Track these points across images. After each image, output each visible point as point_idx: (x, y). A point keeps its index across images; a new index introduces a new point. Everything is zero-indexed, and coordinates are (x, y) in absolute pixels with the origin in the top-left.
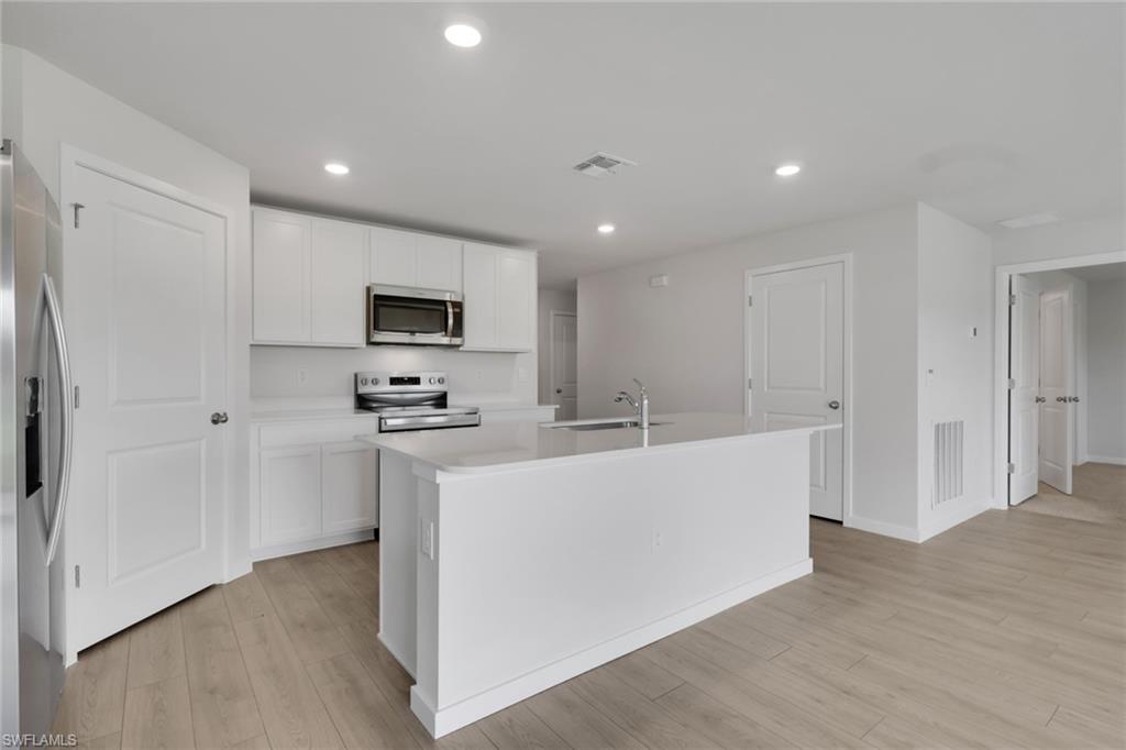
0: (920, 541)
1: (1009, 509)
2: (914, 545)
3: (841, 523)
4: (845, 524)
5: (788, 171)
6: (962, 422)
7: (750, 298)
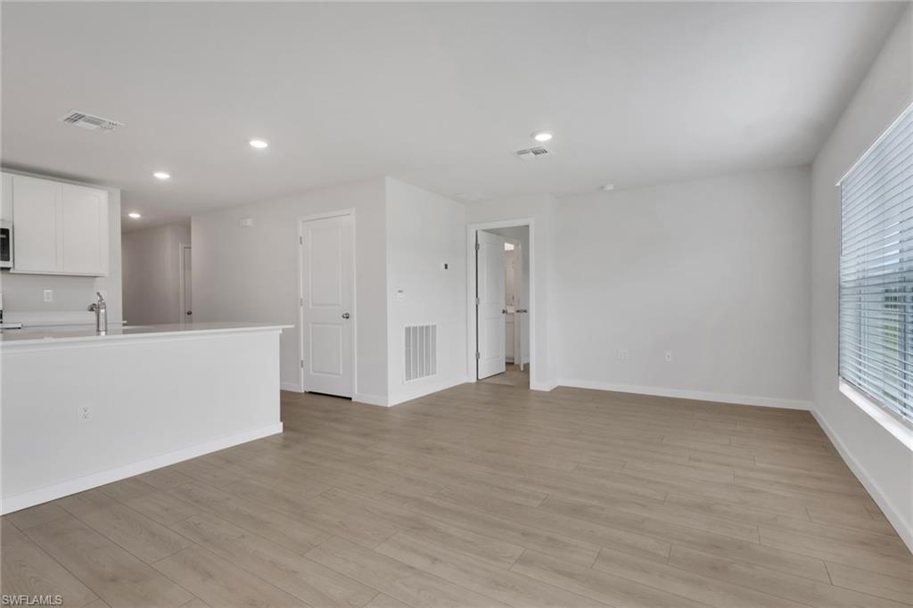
0: (389, 405)
1: (477, 383)
2: (385, 409)
3: (350, 399)
4: (353, 400)
5: (259, 144)
6: (435, 326)
7: (301, 238)
